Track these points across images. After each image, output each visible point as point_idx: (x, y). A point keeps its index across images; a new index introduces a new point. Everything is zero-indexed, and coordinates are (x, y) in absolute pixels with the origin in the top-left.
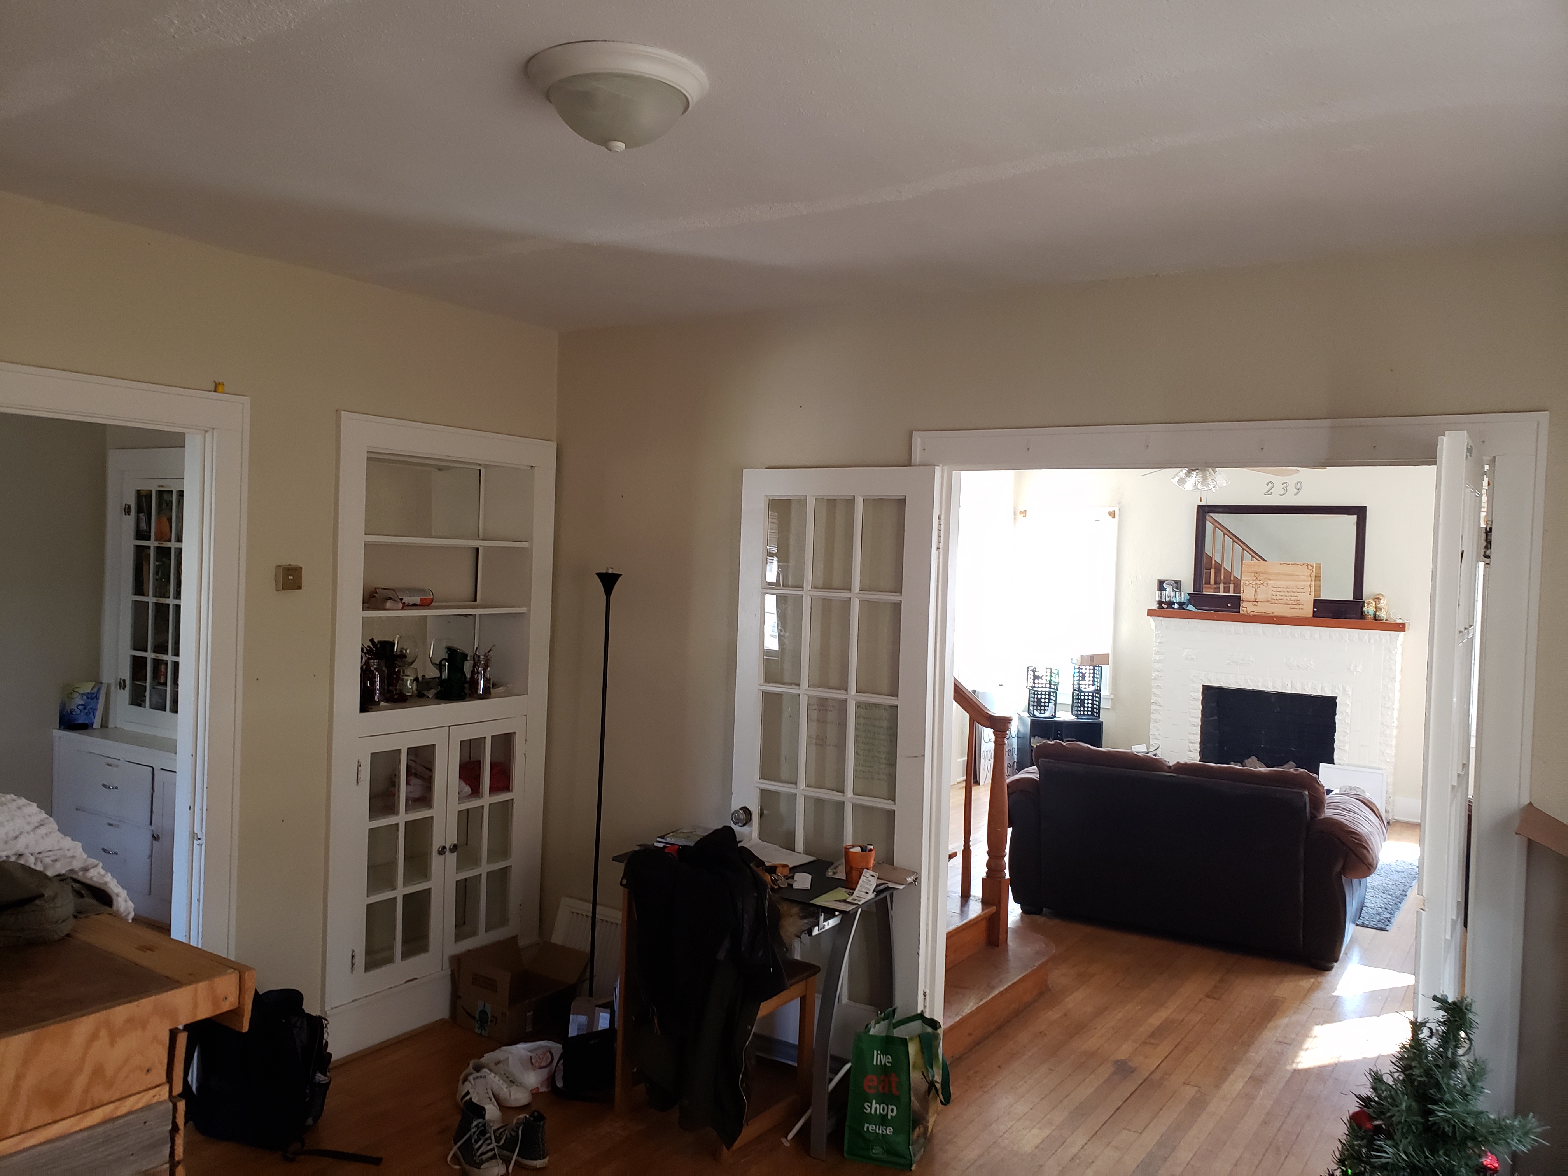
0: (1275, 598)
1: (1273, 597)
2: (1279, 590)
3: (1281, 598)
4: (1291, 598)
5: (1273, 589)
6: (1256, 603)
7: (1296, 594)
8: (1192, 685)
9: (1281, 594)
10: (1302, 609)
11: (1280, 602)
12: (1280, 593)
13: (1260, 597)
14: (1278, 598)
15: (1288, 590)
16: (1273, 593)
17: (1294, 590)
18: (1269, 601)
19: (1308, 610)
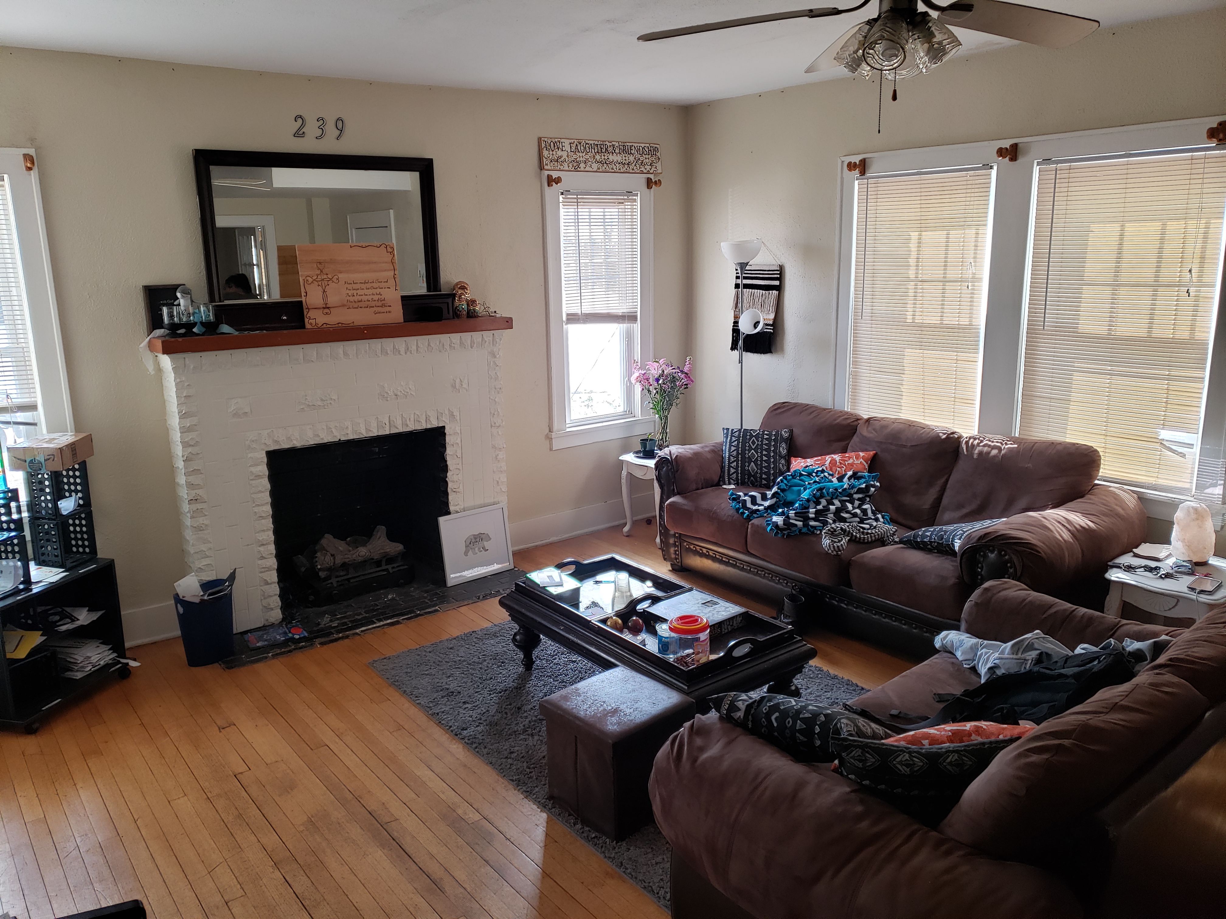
0: (352, 299)
1: (348, 298)
2: (355, 286)
3: (360, 298)
4: (373, 297)
5: (347, 285)
6: (327, 310)
7: (378, 291)
8: (250, 455)
9: (360, 292)
10: (389, 312)
11: (360, 304)
12: (358, 291)
13: (333, 300)
14: (356, 298)
15: (368, 285)
16: (348, 291)
17: (375, 285)
18: (344, 305)
19: (397, 314)
